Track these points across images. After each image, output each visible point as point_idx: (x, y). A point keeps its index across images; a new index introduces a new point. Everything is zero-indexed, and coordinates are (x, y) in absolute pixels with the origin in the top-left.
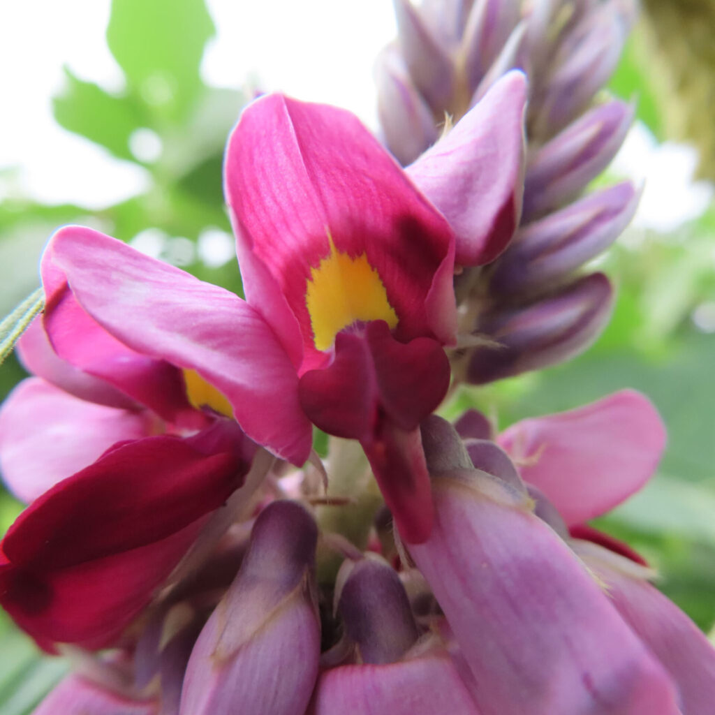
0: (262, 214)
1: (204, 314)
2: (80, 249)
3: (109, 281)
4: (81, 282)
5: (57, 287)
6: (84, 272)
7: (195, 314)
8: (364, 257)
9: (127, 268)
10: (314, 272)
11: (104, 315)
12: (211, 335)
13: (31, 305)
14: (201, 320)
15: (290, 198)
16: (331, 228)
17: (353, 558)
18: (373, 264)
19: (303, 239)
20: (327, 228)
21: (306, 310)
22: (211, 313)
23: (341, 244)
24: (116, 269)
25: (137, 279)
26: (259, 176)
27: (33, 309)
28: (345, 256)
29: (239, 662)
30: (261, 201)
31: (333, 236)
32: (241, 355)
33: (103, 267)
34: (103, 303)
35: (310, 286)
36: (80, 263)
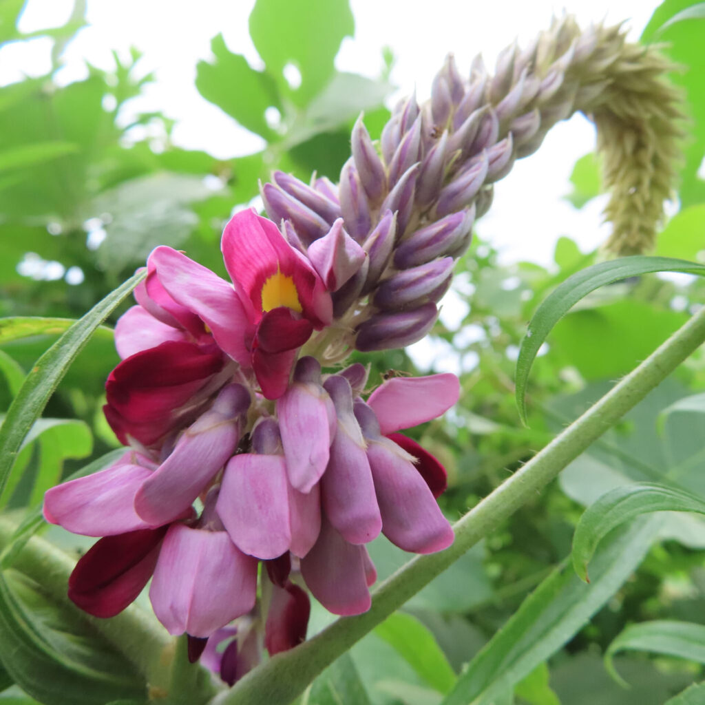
0: (245, 253)
1: (209, 292)
2: (164, 256)
3: (172, 272)
4: (162, 271)
5: (152, 270)
6: (164, 267)
7: (205, 291)
8: (291, 277)
9: (182, 267)
10: (268, 281)
11: (169, 286)
12: (212, 301)
13: (142, 274)
14: (208, 294)
15: (258, 246)
16: (280, 262)
17: (264, 416)
18: (295, 281)
19: (267, 263)
20: (278, 261)
21: (261, 297)
22: (214, 292)
23: (282, 270)
24: (177, 267)
25: (186, 272)
26: (242, 237)
27: (142, 277)
28: (283, 275)
29: (196, 438)
30: (244, 247)
31: (280, 265)
32: (223, 312)
33: (172, 265)
34: (168, 281)
35: (265, 287)
36: (163, 262)
